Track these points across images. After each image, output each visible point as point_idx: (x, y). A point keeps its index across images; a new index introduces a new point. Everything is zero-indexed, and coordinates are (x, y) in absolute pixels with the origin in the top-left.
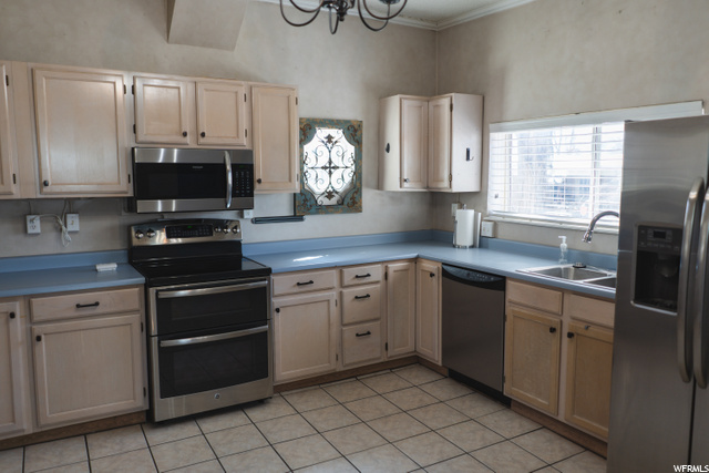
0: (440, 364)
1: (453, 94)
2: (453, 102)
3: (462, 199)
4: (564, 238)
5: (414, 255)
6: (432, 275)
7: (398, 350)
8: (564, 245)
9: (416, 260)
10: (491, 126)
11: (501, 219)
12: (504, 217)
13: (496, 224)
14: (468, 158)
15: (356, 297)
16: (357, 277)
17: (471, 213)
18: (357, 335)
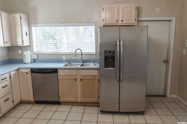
0: (33, 100)
1: (21, 14)
2: (21, 16)
3: (22, 48)
4: (64, 56)
5: (17, 68)
6: (27, 73)
7: (16, 101)
8: (64, 58)
9: (17, 70)
10: (32, 25)
11: (38, 53)
12: (39, 52)
13: (38, 55)
14: (26, 35)
15: (3, 87)
16: (2, 79)
17: (29, 52)
18: (5, 101)
